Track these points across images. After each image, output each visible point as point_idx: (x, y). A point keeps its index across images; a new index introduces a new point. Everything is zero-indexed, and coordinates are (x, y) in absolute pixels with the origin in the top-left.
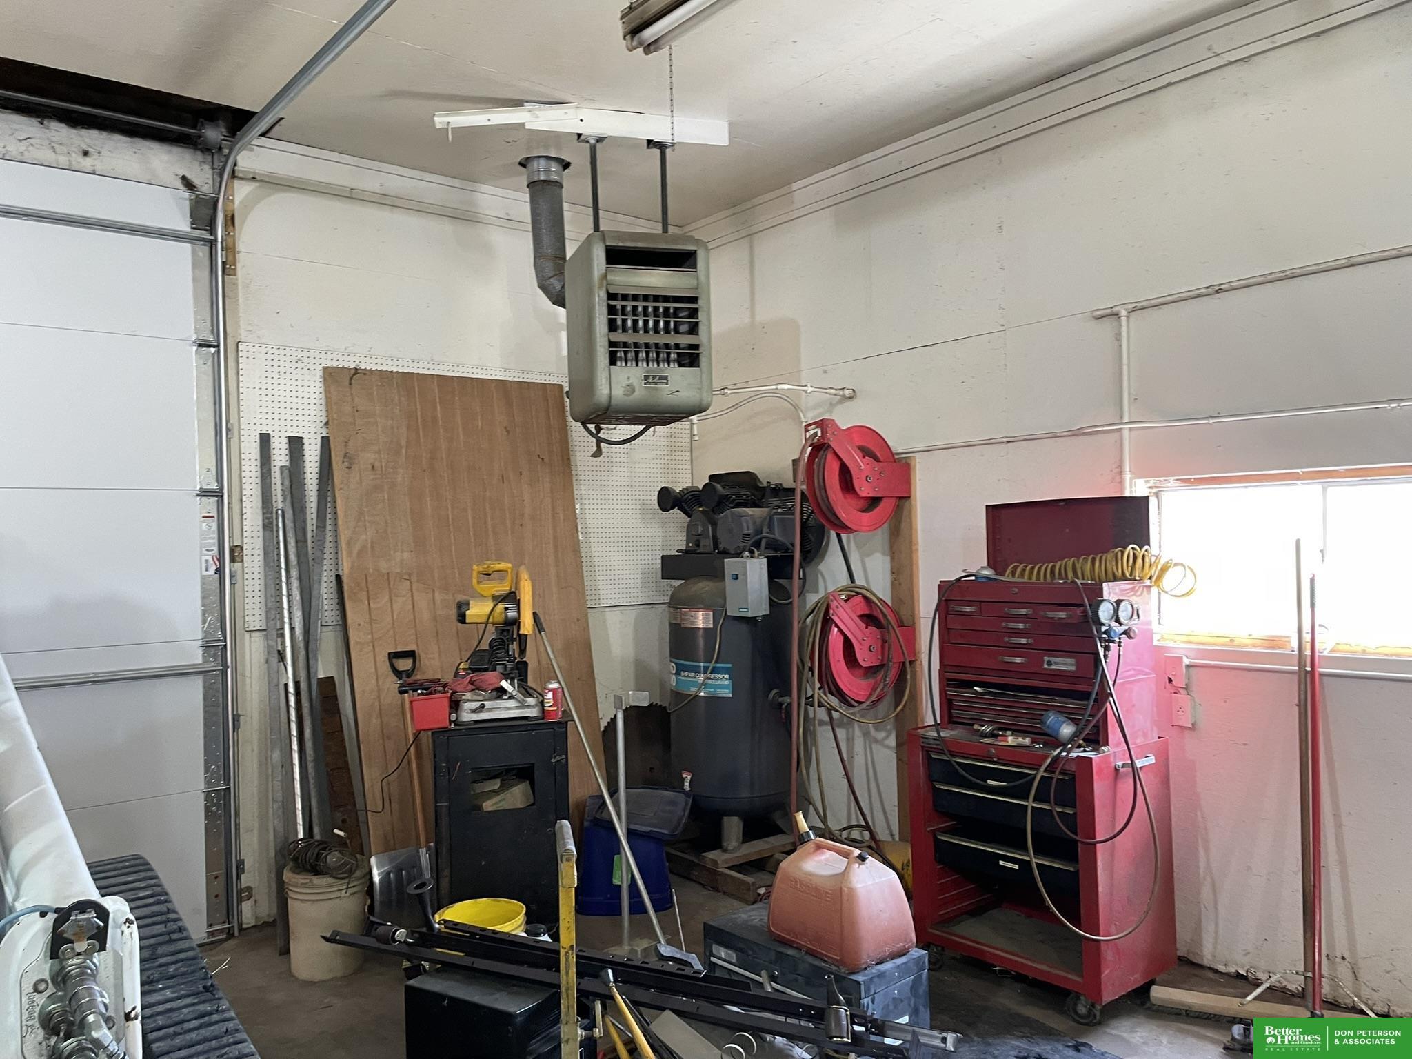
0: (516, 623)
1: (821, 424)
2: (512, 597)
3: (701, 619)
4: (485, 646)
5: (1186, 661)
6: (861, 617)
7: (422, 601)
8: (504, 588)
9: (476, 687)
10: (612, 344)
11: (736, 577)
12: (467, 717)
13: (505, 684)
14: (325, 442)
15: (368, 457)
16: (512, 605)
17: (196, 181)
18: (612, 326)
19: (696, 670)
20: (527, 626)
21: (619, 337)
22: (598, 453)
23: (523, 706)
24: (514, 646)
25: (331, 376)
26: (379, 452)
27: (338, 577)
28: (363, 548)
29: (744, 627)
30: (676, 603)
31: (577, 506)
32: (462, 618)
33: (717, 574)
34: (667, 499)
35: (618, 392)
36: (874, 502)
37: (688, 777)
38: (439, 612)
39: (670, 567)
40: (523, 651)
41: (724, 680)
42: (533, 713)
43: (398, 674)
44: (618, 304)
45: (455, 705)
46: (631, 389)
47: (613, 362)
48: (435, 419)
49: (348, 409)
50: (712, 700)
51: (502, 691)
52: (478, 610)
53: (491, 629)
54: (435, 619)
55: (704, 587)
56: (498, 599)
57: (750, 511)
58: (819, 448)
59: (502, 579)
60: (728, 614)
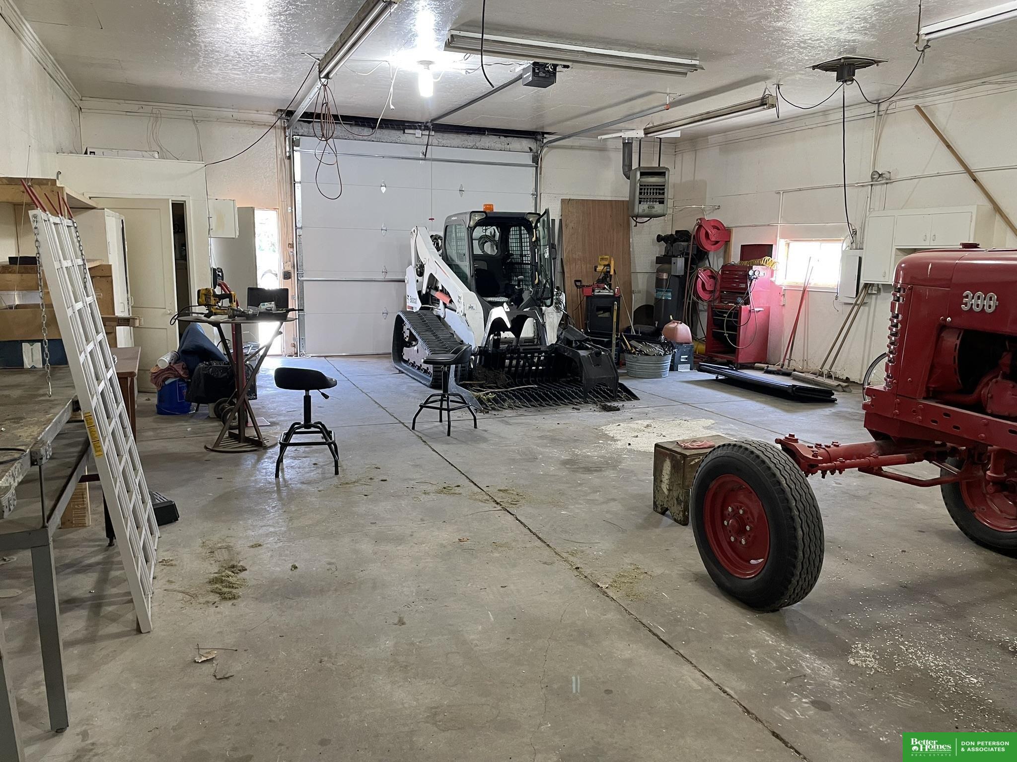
0: (609, 272)
1: (700, 219)
2: (609, 265)
3: (665, 276)
4: (601, 278)
5: (784, 288)
6: (709, 276)
7: (584, 267)
8: (607, 263)
9: (598, 287)
10: (640, 198)
11: (674, 263)
12: (596, 294)
13: (606, 286)
14: (561, 220)
15: (571, 225)
16: (608, 267)
17: (532, 148)
18: (640, 193)
19: (662, 291)
20: (612, 273)
21: (642, 196)
22: (636, 226)
23: (610, 292)
24: (608, 279)
25: (563, 201)
26: (574, 223)
27: (562, 259)
28: (569, 251)
29: (677, 278)
30: (659, 271)
31: (631, 240)
32: (595, 270)
33: (670, 263)
34: (660, 238)
35: (640, 211)
36: (717, 242)
37: (657, 323)
38: (588, 270)
39: (659, 260)
40: (610, 281)
41: (670, 294)
42: (612, 294)
43: (577, 286)
44: (643, 187)
45: (593, 291)
46: (644, 210)
47: (640, 203)
48: (590, 213)
49: (567, 211)
50: (666, 300)
51: (605, 288)
52: (600, 268)
53: (603, 274)
54: (587, 272)
55: (666, 266)
56: (605, 266)
57: (682, 243)
58: (700, 226)
59: (606, 261)
60: (672, 274)
